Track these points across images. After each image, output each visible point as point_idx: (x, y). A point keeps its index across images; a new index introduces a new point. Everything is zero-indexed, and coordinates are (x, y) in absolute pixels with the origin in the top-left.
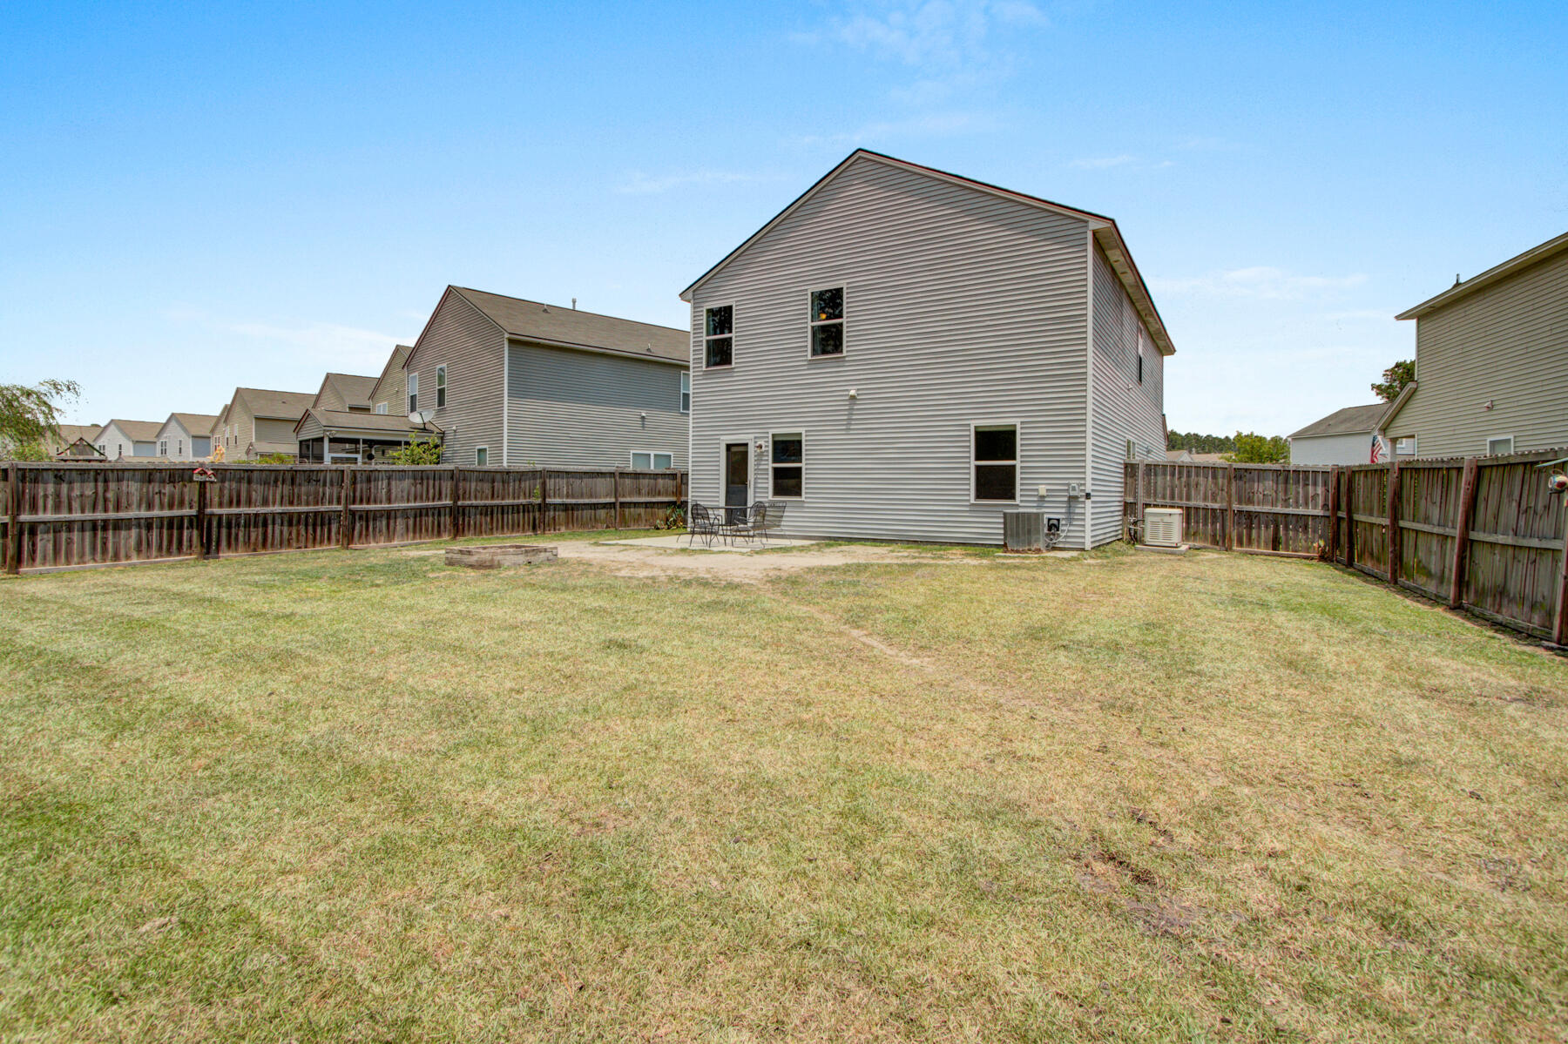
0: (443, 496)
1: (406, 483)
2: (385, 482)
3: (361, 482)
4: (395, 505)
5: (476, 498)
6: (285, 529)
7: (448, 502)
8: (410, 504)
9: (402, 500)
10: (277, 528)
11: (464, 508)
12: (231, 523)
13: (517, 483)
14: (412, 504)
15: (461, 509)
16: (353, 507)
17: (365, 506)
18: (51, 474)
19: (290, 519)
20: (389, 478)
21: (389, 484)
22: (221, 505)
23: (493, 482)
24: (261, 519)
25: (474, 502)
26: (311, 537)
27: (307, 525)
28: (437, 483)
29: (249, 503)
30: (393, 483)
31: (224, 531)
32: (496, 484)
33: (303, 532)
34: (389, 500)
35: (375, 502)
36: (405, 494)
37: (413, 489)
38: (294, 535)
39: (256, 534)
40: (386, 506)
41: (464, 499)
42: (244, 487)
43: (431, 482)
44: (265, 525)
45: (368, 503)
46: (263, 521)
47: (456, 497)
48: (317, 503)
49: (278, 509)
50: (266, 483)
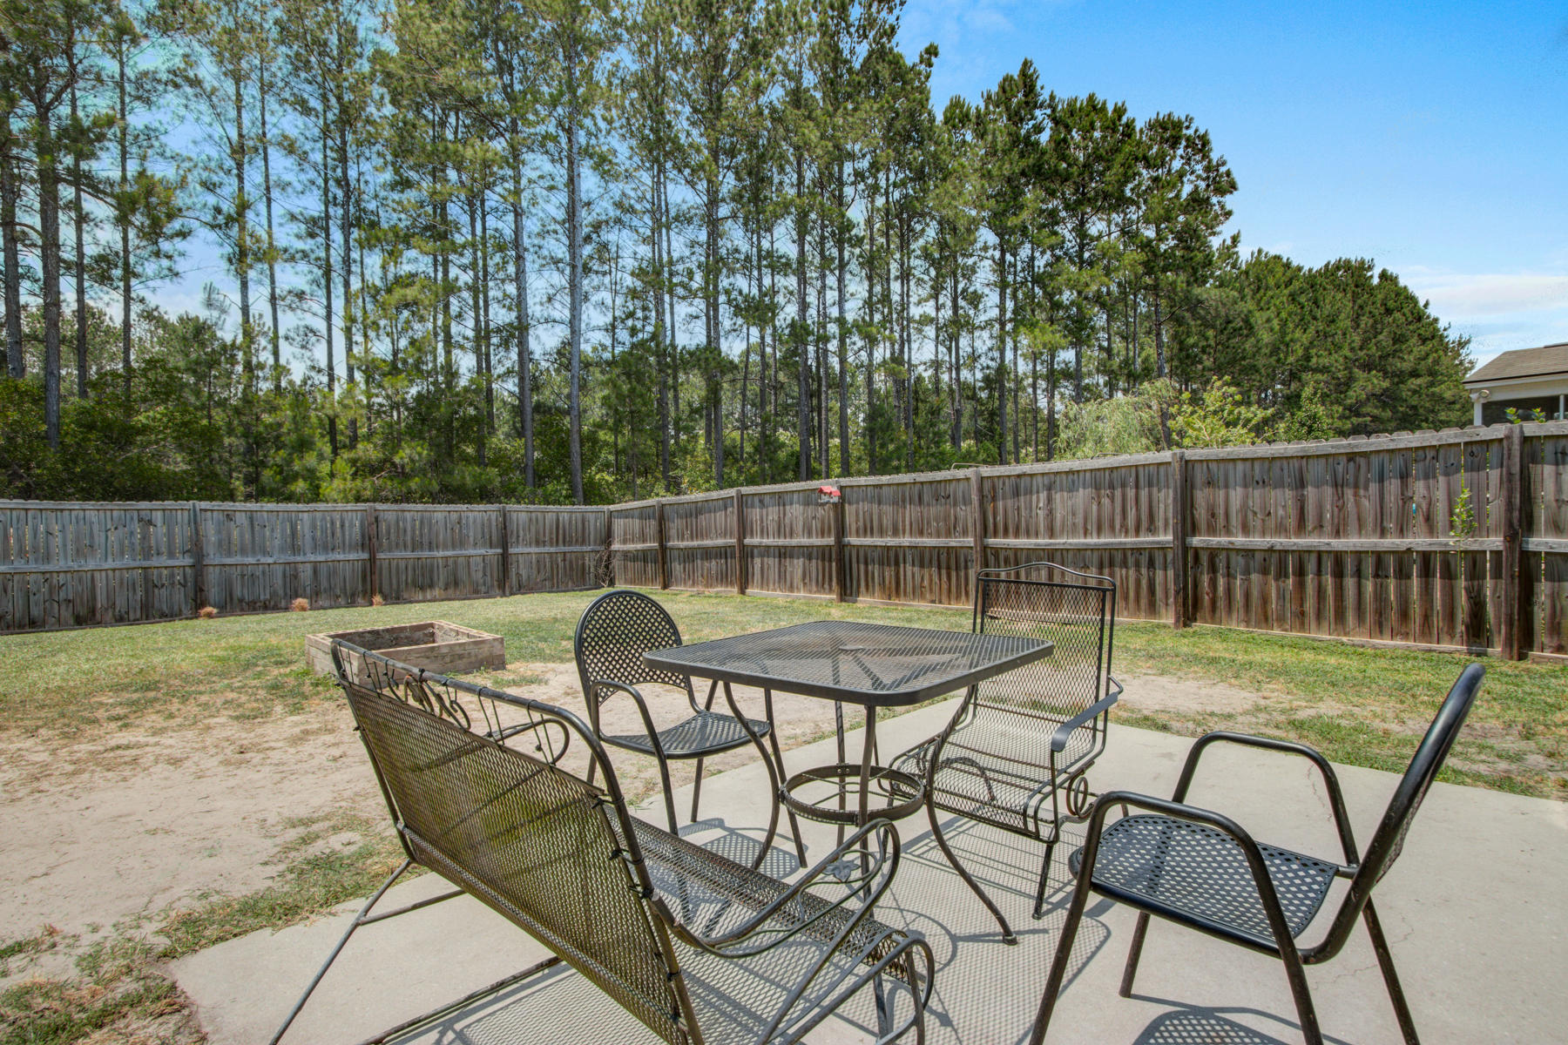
0: (1161, 524)
1: (1082, 495)
2: (1043, 496)
3: (1004, 498)
4: (1061, 541)
5: (1246, 530)
6: (916, 569)
7: (1166, 538)
9: (1073, 531)
10: (909, 568)
11: (1213, 553)
12: (866, 555)
13: (1393, 486)
14: (1093, 540)
15: (1204, 558)
16: (991, 541)
17: (1012, 542)
18: (756, 499)
19: (924, 557)
20: (1049, 488)
21: (1049, 500)
22: (858, 535)
23: (1300, 483)
24: (892, 554)
25: (1239, 540)
26: (945, 586)
27: (939, 568)
28: (1144, 493)
29: (882, 533)
30: (1057, 497)
31: (862, 567)
32: (1310, 493)
33: (936, 579)
34: (1051, 533)
35: (1028, 535)
36: (1080, 520)
37: (1095, 507)
38: (926, 583)
39: (889, 573)
40: (1043, 541)
41: (1212, 530)
42: (875, 506)
43: (1131, 493)
44: (897, 564)
45: (1017, 535)
46: (893, 557)
47: (1187, 525)
48: (948, 534)
49: (906, 540)
50: (895, 503)
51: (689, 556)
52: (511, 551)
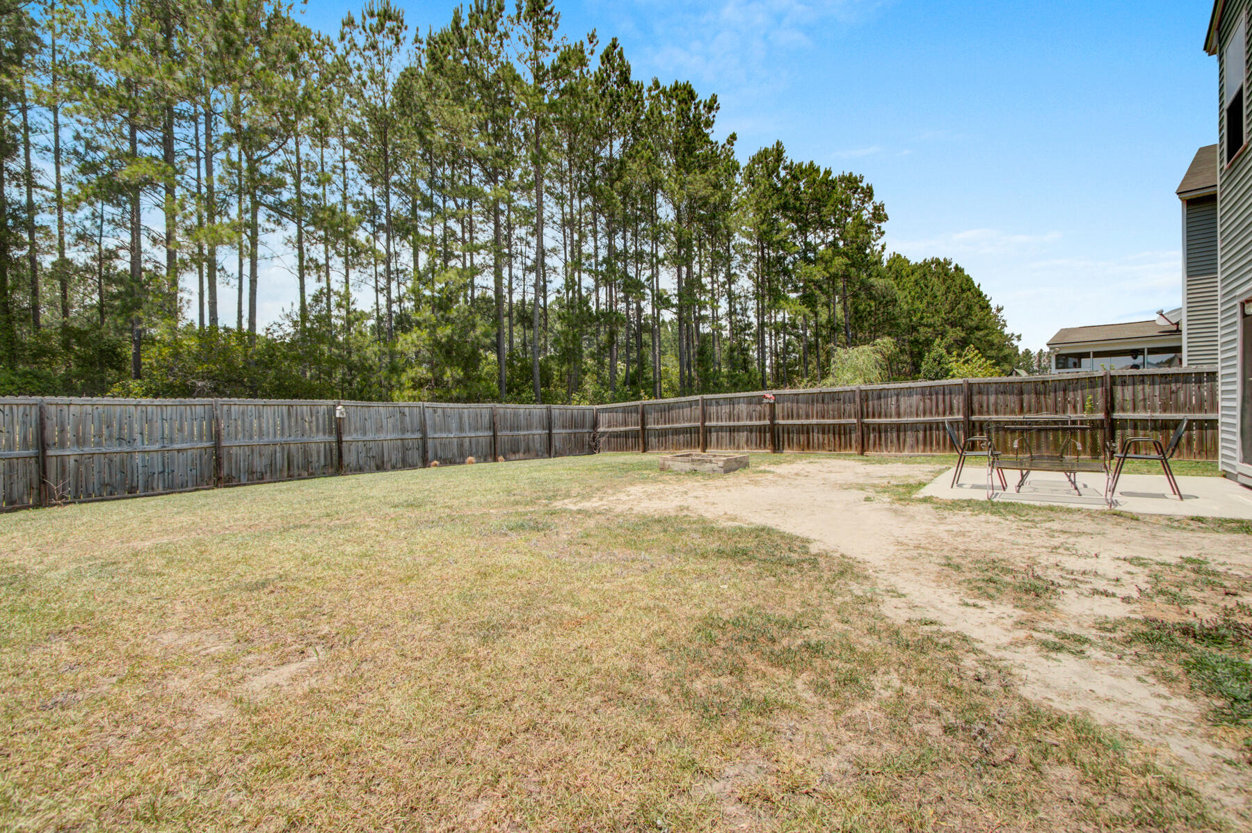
0: (955, 411)
1: (915, 399)
2: (894, 398)
3: (873, 399)
4: (904, 420)
5: (997, 412)
6: (820, 435)
7: (960, 417)
8: (919, 419)
9: (911, 414)
10: (815, 434)
11: (981, 423)
12: (789, 430)
13: (1060, 394)
14: (921, 419)
15: (977, 424)
16: (866, 420)
17: (877, 420)
18: (714, 402)
19: (824, 429)
20: (898, 395)
21: (898, 401)
22: (783, 419)
23: (1021, 393)
24: (805, 428)
25: (994, 417)
26: (837, 443)
27: (834, 434)
28: (947, 398)
29: (798, 417)
30: (902, 399)
31: (786, 435)
32: (1025, 397)
33: (832, 439)
34: (899, 415)
35: (886, 416)
36: (914, 409)
37: (922, 404)
38: (826, 442)
39: (803, 438)
40: (894, 420)
41: (981, 413)
42: (795, 405)
43: (941, 397)
44: (808, 433)
45: (880, 417)
46: (807, 430)
47: (970, 410)
48: (840, 417)
49: (814, 421)
50: (807, 402)
51: (663, 433)
52: (554, 431)
